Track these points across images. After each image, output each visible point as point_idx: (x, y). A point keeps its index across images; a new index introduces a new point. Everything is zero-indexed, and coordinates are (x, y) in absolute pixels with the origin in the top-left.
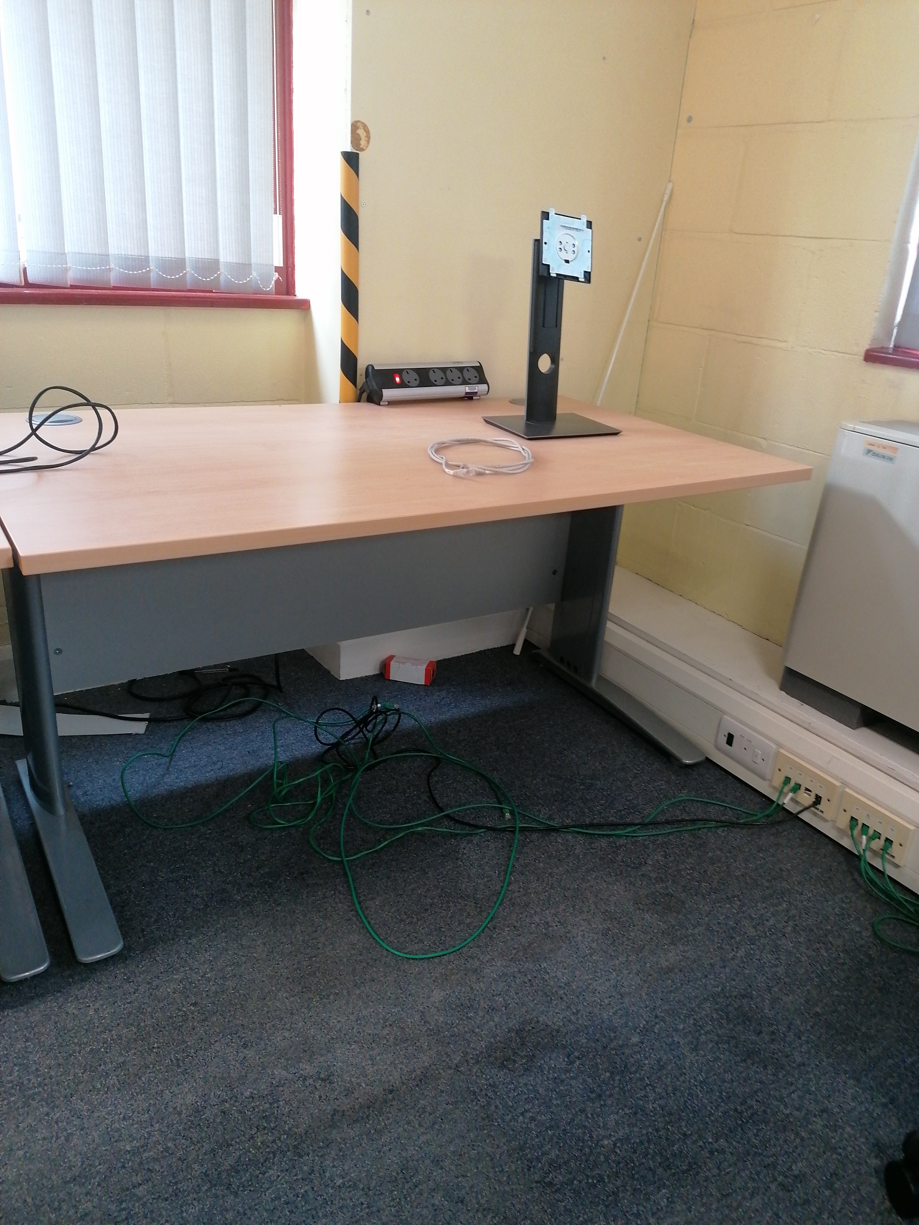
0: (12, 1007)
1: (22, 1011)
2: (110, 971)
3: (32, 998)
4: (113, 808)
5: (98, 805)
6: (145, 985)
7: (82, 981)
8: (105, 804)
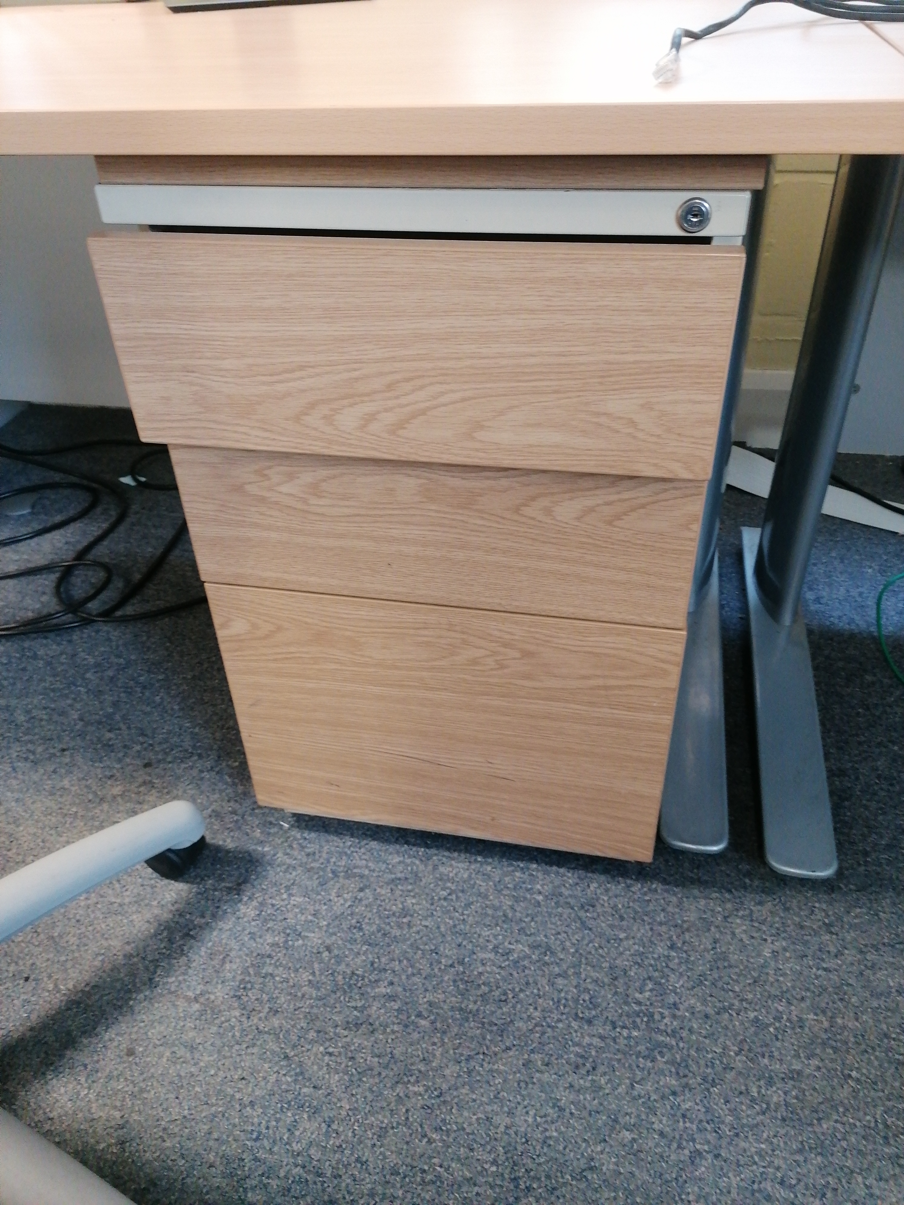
0: (665, 882)
1: (675, 894)
2: (806, 898)
3: (693, 881)
4: (852, 636)
5: (833, 624)
6: (854, 952)
7: (763, 892)
8: (843, 625)
